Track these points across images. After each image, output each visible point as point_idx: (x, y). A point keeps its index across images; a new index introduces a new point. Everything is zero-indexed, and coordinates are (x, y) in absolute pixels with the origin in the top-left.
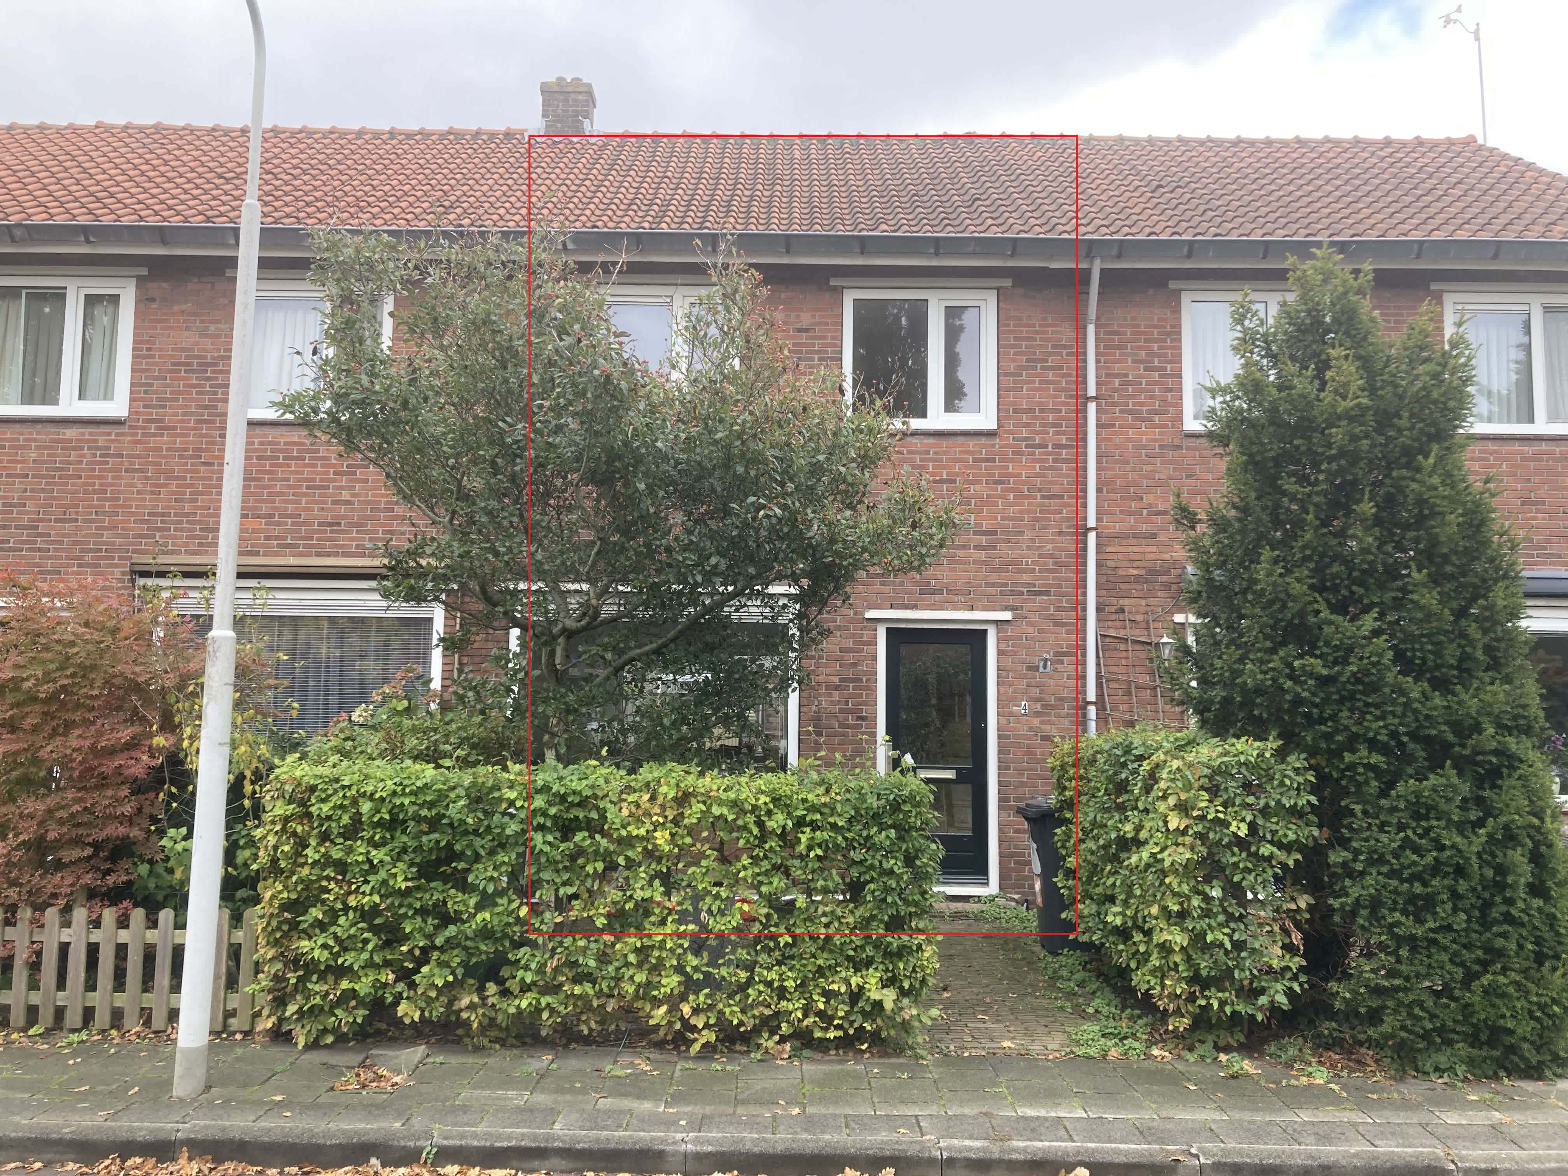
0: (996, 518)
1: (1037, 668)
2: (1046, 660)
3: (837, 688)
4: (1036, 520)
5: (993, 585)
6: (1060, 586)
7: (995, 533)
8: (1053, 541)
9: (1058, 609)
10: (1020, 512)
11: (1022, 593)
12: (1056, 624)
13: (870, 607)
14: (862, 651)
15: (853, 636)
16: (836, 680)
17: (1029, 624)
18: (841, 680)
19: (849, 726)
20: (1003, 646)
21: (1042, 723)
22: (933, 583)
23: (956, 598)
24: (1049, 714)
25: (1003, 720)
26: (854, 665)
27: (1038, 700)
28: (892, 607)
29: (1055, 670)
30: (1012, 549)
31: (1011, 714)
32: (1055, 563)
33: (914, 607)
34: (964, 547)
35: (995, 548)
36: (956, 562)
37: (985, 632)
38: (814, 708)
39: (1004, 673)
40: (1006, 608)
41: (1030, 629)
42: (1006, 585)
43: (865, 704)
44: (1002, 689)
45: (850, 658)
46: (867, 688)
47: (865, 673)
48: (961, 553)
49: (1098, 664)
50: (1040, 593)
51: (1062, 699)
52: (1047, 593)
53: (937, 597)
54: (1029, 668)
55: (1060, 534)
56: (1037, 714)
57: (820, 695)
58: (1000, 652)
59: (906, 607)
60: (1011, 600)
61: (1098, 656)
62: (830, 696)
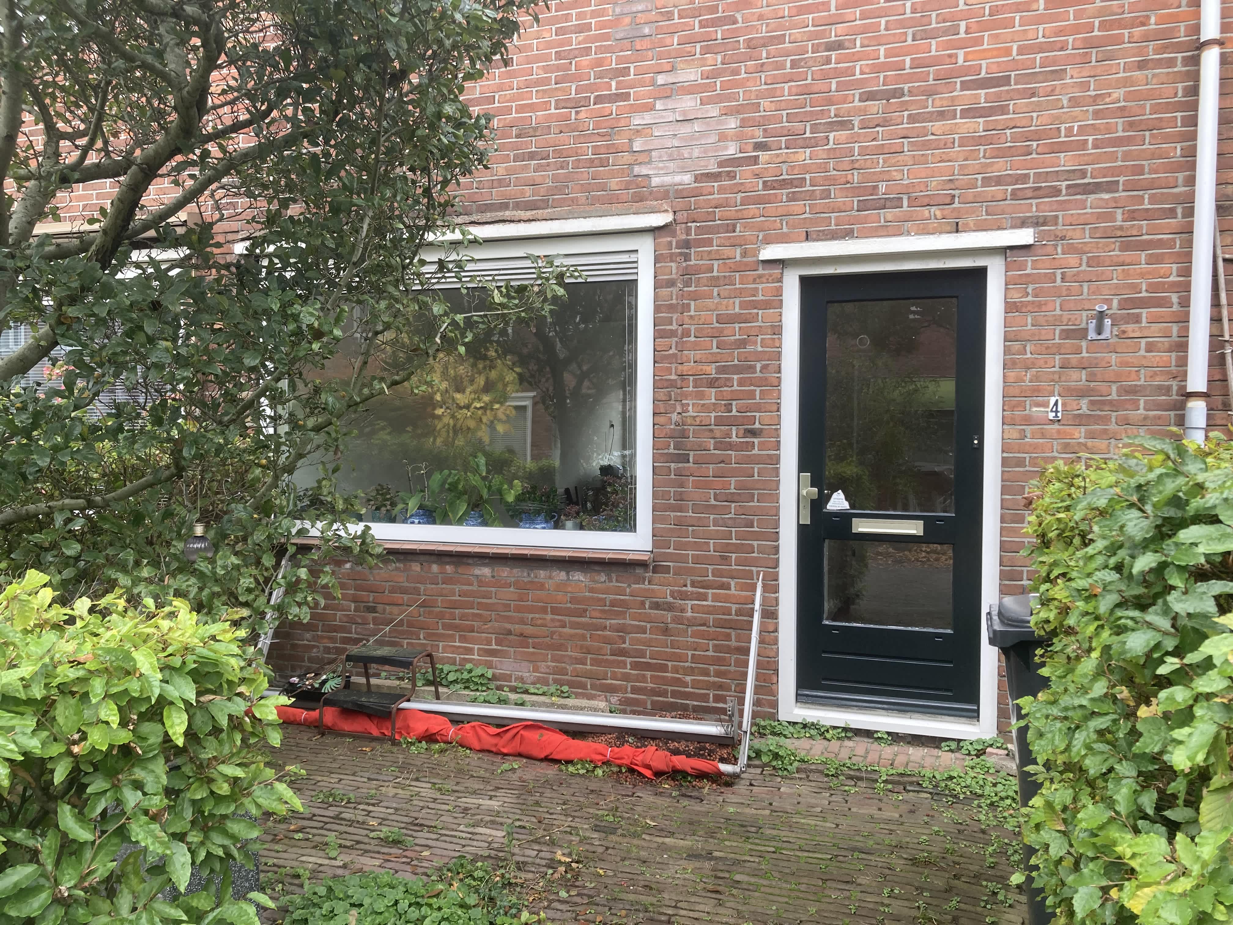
0: (1008, 52)
1: (1082, 333)
2: (1101, 316)
3: (712, 383)
4: (1090, 44)
5: (999, 181)
6: (1140, 170)
7: (1006, 80)
8: (1126, 82)
9: (1132, 216)
10: (1060, 32)
11: (1057, 192)
12: (1126, 247)
13: (768, 241)
14: (755, 318)
15: (740, 293)
16: (711, 369)
17: (1071, 249)
18: (721, 370)
19: (731, 446)
20: (1016, 297)
21: (1091, 435)
22: (882, 187)
23: (925, 211)
24: (1105, 420)
25: (1013, 432)
26: (742, 343)
27: (1081, 393)
28: (808, 237)
29: (1123, 333)
30: (1039, 108)
31: (1028, 421)
32: (1131, 126)
33: (848, 234)
34: (941, 115)
35: (1003, 110)
36: (926, 145)
37: (982, 272)
38: (674, 417)
39: (1016, 346)
40: (1023, 224)
41: (1072, 259)
42: (1025, 178)
43: (758, 408)
44: (1012, 375)
45: (735, 332)
46: (762, 382)
47: (759, 357)
48: (937, 126)
49: (1216, 319)
50: (1096, 188)
51: (1133, 391)
52: (1111, 187)
53: (889, 214)
54: (1067, 334)
55: (1142, 65)
56: (1080, 420)
57: (686, 396)
58: (1010, 307)
59: (834, 236)
60: (1033, 207)
61: (1216, 303)
62: (701, 396)
